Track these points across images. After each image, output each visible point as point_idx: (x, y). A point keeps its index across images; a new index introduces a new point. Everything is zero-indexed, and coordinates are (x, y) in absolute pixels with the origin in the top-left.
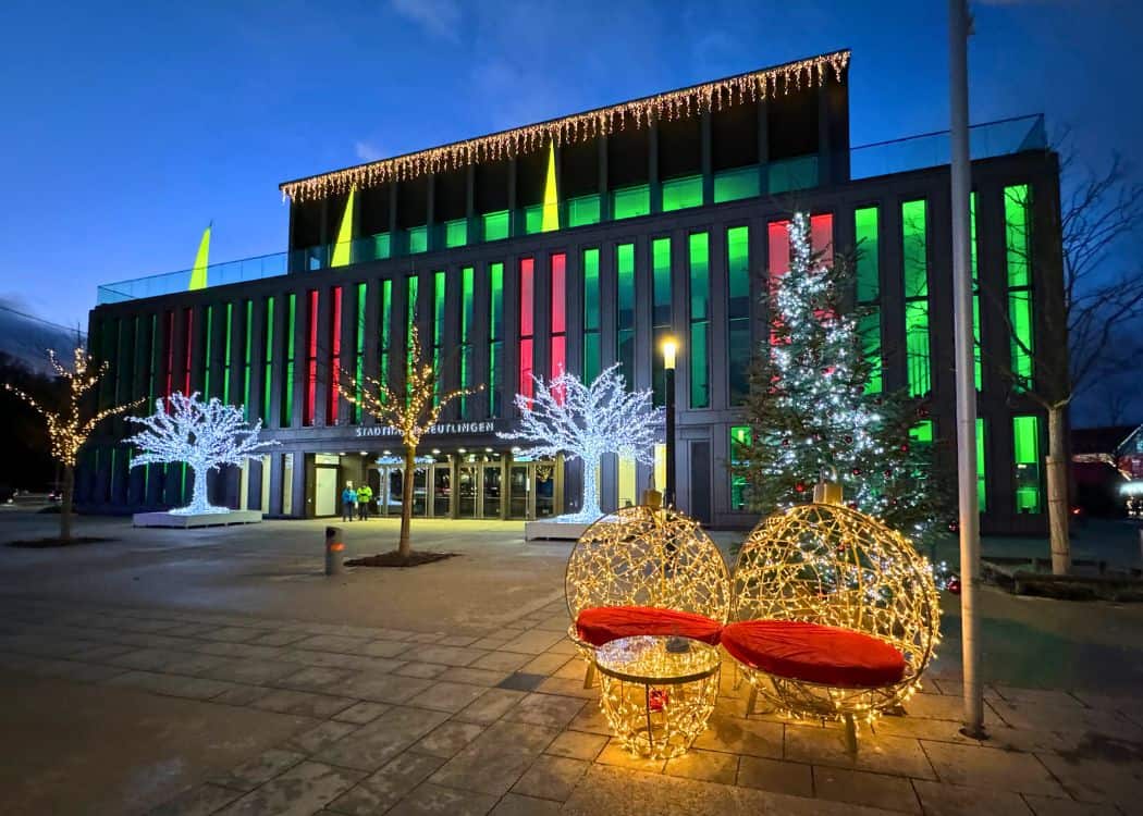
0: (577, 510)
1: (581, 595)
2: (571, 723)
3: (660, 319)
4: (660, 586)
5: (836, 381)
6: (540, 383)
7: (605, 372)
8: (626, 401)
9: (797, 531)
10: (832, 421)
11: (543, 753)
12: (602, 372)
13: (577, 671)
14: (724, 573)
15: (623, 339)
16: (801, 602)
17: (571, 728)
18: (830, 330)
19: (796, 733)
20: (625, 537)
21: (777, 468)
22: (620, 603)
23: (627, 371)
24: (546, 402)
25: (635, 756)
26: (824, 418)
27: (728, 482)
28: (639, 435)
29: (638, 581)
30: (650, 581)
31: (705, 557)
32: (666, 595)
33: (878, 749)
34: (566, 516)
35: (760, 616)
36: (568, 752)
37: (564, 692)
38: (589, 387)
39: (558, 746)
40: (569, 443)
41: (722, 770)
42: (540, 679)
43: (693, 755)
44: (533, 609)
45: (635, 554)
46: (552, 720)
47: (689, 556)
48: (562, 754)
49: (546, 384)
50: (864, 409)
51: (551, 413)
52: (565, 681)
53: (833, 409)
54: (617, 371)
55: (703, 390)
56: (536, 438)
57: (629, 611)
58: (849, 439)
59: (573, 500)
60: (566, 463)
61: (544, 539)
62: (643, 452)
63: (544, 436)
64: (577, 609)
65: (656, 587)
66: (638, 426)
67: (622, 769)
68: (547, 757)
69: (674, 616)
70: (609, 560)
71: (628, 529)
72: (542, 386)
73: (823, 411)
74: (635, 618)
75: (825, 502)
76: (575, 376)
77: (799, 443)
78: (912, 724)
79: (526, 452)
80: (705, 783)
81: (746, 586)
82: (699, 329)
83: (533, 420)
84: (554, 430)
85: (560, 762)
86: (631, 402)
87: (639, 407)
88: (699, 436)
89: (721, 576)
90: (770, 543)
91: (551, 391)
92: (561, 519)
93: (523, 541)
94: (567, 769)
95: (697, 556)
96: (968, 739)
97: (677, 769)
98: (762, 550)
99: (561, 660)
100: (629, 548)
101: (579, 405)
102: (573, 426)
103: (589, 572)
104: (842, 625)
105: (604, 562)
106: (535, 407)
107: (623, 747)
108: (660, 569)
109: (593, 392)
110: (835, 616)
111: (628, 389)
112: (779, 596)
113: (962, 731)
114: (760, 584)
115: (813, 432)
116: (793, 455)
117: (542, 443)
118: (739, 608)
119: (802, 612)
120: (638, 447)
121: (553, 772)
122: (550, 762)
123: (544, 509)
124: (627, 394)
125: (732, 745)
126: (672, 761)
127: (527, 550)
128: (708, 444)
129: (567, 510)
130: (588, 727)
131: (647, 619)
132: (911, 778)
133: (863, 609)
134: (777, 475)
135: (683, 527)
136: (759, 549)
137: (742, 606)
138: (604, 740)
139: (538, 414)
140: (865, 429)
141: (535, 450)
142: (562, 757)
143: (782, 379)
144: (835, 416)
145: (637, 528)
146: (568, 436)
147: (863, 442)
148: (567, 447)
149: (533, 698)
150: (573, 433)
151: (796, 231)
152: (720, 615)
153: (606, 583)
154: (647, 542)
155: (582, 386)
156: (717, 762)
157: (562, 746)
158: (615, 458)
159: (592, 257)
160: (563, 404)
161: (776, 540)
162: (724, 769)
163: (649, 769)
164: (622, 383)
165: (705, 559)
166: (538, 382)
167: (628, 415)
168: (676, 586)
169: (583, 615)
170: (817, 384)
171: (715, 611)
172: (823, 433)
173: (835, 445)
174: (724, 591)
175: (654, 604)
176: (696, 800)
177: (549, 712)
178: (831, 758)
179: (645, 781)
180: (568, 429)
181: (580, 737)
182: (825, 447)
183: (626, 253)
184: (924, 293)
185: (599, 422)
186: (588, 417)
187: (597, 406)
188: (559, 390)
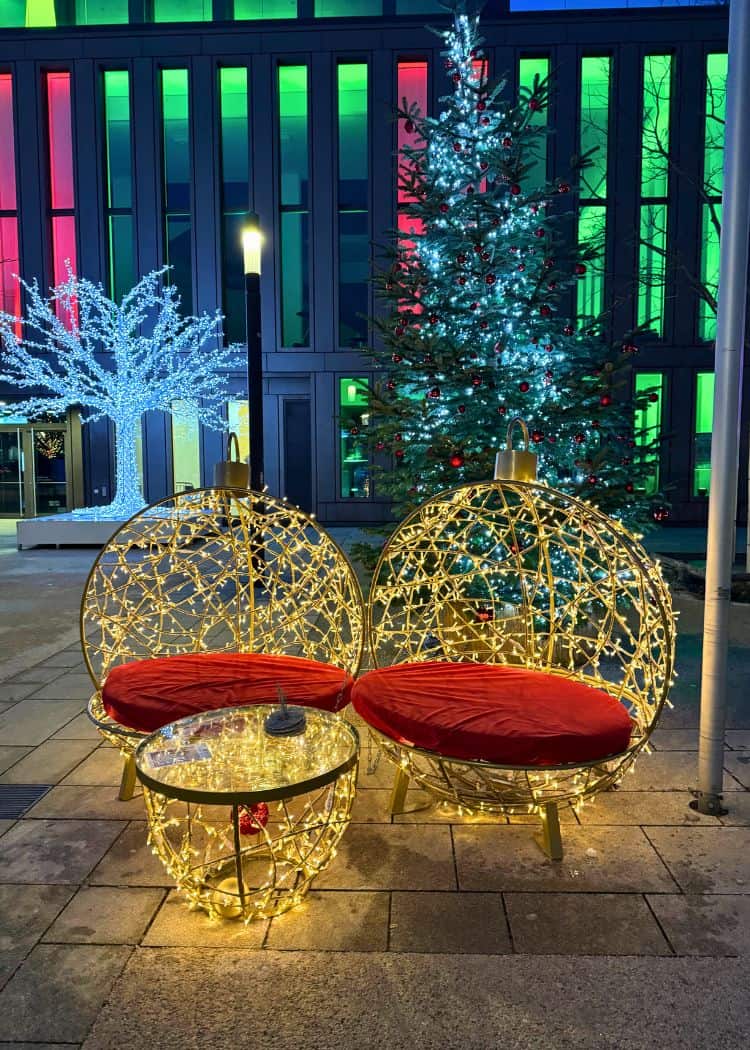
0: (108, 499)
1: (110, 641)
2: (95, 871)
3: (232, 201)
4: (248, 617)
5: (510, 295)
6: (34, 291)
7: (145, 280)
8: (181, 330)
9: (464, 524)
10: (499, 361)
11: (39, 942)
12: (139, 280)
13: (108, 769)
14: (353, 592)
15: (173, 231)
16: (465, 631)
17: (97, 880)
18: (506, 213)
19: (469, 839)
20: (187, 541)
21: (423, 431)
22: (180, 650)
23: (181, 280)
24: (46, 325)
25: (213, 921)
26: (491, 355)
27: (337, 459)
28: (205, 384)
29: (212, 612)
30: (232, 610)
31: (322, 568)
32: (257, 630)
33: (591, 851)
34: (87, 510)
35: (406, 656)
36: (88, 931)
37: (82, 810)
38: (118, 302)
39: (69, 922)
40: (89, 393)
41: (365, 926)
42: (37, 791)
43: (313, 902)
44: (29, 664)
45: (207, 568)
46: (58, 870)
47: (295, 568)
48: (77, 937)
49: (45, 293)
50: (548, 342)
51: (56, 343)
52: (83, 791)
53: (504, 342)
54: (165, 281)
55: (299, 320)
56: (29, 383)
57: (197, 663)
58: (524, 386)
59: (99, 484)
60: (83, 427)
61: (52, 547)
62: (211, 412)
63: (45, 381)
64: (105, 665)
65: (242, 620)
66: (202, 371)
67: (190, 952)
68: (48, 950)
69: (272, 665)
70: (161, 580)
71: (193, 528)
72: (36, 297)
73: (491, 344)
74: (207, 675)
75: (513, 478)
76: (95, 283)
77: (456, 394)
78: (626, 803)
79: (14, 406)
80: (338, 956)
81: (386, 613)
82: (292, 221)
83: (22, 352)
84: (63, 373)
85: (72, 957)
86: (189, 331)
87: (203, 340)
88: (295, 390)
89: (347, 598)
90: (424, 545)
91: (53, 305)
92: (79, 514)
93: (15, 550)
94: (85, 966)
95: (310, 567)
96: (701, 816)
97: (288, 935)
98: (412, 556)
99: (77, 751)
100: (197, 558)
101: (103, 333)
102: (94, 367)
103: (125, 602)
104: (529, 664)
105: (151, 584)
106: (27, 332)
107: (192, 905)
108: (248, 590)
109: (127, 311)
110: (519, 651)
111: (184, 310)
112: (434, 625)
113: (693, 805)
114: (409, 607)
115: (475, 377)
116: (445, 412)
117: (42, 392)
118: (376, 647)
119: (468, 647)
120: (203, 403)
121: (59, 978)
122: (54, 959)
123: (50, 500)
124: (182, 319)
125: (374, 876)
126: (279, 920)
127: (21, 565)
128: (308, 401)
129: (89, 502)
130: (125, 875)
131: (227, 675)
132: (644, 894)
133: (555, 637)
134: (423, 441)
135: (286, 523)
136: (407, 554)
137: (381, 643)
138: (156, 897)
139: (32, 344)
140: (550, 373)
141: (29, 405)
142: (76, 944)
143: (431, 291)
144: (506, 354)
145: (209, 526)
146: (87, 383)
147: (547, 391)
148: (85, 401)
149: (23, 830)
150: (95, 378)
151: (457, 46)
152: (346, 658)
153: (156, 618)
154: (227, 549)
155: (106, 301)
156: (354, 911)
157: (76, 922)
158: (166, 420)
159: (117, 83)
160: (76, 330)
161: (433, 540)
162: (367, 924)
163: (239, 945)
164: (174, 298)
165: (321, 573)
166: (30, 290)
167: (185, 352)
168: (275, 615)
169: (115, 677)
170: (484, 301)
171: (338, 652)
172: (489, 378)
173: (506, 395)
174: (352, 622)
175: (239, 646)
176: (325, 993)
177: (52, 856)
178: (529, 877)
179: (232, 969)
180: (85, 369)
181: (112, 896)
182: (492, 399)
183: (175, 82)
184: (602, 194)
185: (139, 362)
186: (121, 353)
187: (133, 335)
188: (67, 306)
